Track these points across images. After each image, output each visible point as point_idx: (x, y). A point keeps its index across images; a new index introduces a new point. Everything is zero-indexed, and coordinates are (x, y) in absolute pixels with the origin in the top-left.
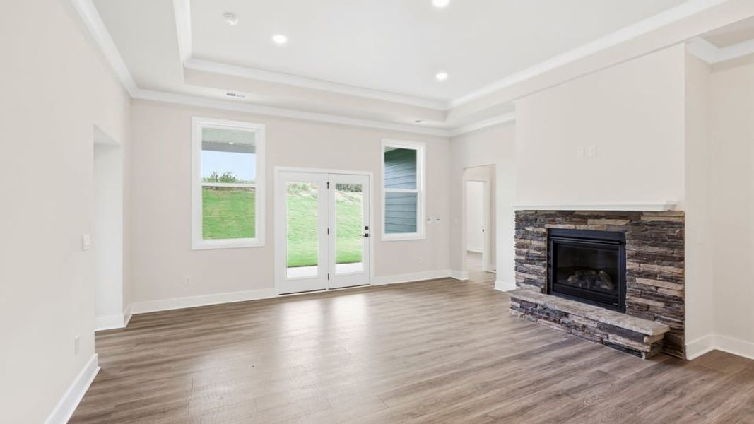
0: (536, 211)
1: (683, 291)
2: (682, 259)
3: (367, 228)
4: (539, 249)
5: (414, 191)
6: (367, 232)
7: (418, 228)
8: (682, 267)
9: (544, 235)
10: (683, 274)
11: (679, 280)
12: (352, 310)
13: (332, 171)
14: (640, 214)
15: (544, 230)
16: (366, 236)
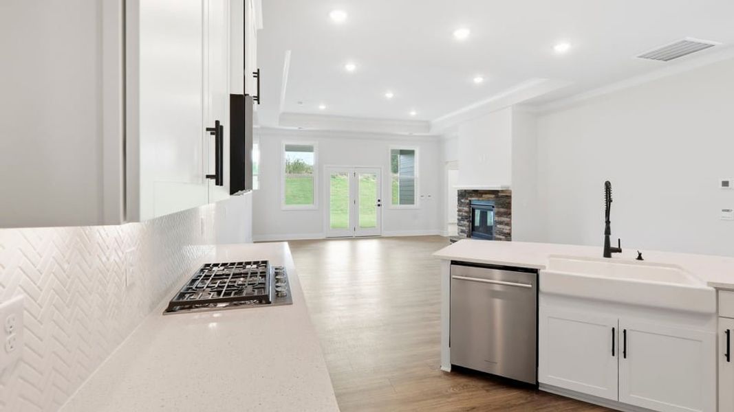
0: (465, 191)
1: (510, 230)
2: (510, 214)
3: (379, 201)
4: (466, 212)
5: (412, 177)
6: (379, 203)
7: (415, 202)
8: (510, 218)
9: (468, 204)
10: (510, 221)
11: (509, 224)
12: (370, 249)
13: (356, 166)
14: (498, 191)
15: (468, 201)
16: (379, 205)
